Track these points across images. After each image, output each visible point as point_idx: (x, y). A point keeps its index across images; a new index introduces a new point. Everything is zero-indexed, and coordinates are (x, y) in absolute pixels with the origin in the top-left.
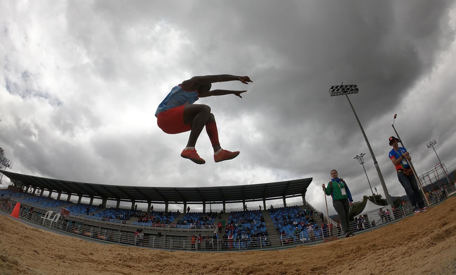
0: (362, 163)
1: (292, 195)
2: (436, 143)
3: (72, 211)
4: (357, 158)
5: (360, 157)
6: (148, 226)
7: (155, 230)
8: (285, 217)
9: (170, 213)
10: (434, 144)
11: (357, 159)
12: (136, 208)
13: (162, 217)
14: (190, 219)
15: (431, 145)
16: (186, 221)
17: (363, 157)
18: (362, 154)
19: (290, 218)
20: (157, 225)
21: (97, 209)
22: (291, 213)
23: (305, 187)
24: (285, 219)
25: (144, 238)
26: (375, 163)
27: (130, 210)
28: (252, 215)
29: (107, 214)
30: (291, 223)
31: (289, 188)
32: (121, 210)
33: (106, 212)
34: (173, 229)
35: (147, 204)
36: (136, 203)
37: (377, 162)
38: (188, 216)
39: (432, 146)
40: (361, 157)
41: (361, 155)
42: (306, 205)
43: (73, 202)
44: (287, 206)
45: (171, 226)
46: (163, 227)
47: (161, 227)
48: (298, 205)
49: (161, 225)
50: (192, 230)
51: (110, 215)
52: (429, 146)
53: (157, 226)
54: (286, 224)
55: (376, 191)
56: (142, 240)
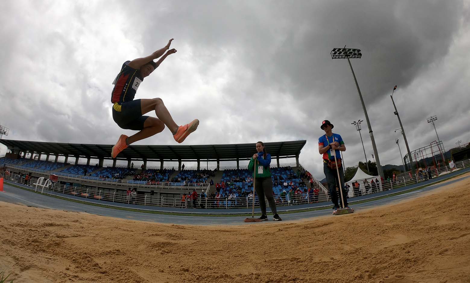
0: (359, 130)
1: (286, 156)
2: (437, 119)
3: (69, 172)
5: (357, 123)
6: (142, 184)
7: (149, 188)
8: (277, 178)
9: (165, 170)
10: (435, 120)
11: (355, 125)
12: (132, 166)
14: (184, 177)
15: (432, 120)
16: (180, 179)
17: (361, 123)
18: (359, 120)
19: (281, 178)
20: (151, 183)
21: (94, 169)
22: (283, 174)
23: (299, 149)
24: (277, 179)
25: (137, 197)
26: (370, 132)
27: (126, 168)
28: (245, 174)
29: (104, 174)
30: (281, 184)
31: (282, 149)
32: (117, 169)
33: (103, 171)
34: (166, 187)
36: (132, 162)
37: (372, 132)
38: (182, 173)
39: (433, 121)
41: (359, 121)
42: (299, 167)
43: (71, 164)
44: (280, 167)
45: (165, 183)
46: (157, 185)
47: (155, 185)
48: (291, 166)
49: (156, 183)
50: (185, 187)
51: (107, 174)
52: (429, 121)
53: (151, 184)
54: (276, 185)
55: (373, 158)
56: (134, 198)
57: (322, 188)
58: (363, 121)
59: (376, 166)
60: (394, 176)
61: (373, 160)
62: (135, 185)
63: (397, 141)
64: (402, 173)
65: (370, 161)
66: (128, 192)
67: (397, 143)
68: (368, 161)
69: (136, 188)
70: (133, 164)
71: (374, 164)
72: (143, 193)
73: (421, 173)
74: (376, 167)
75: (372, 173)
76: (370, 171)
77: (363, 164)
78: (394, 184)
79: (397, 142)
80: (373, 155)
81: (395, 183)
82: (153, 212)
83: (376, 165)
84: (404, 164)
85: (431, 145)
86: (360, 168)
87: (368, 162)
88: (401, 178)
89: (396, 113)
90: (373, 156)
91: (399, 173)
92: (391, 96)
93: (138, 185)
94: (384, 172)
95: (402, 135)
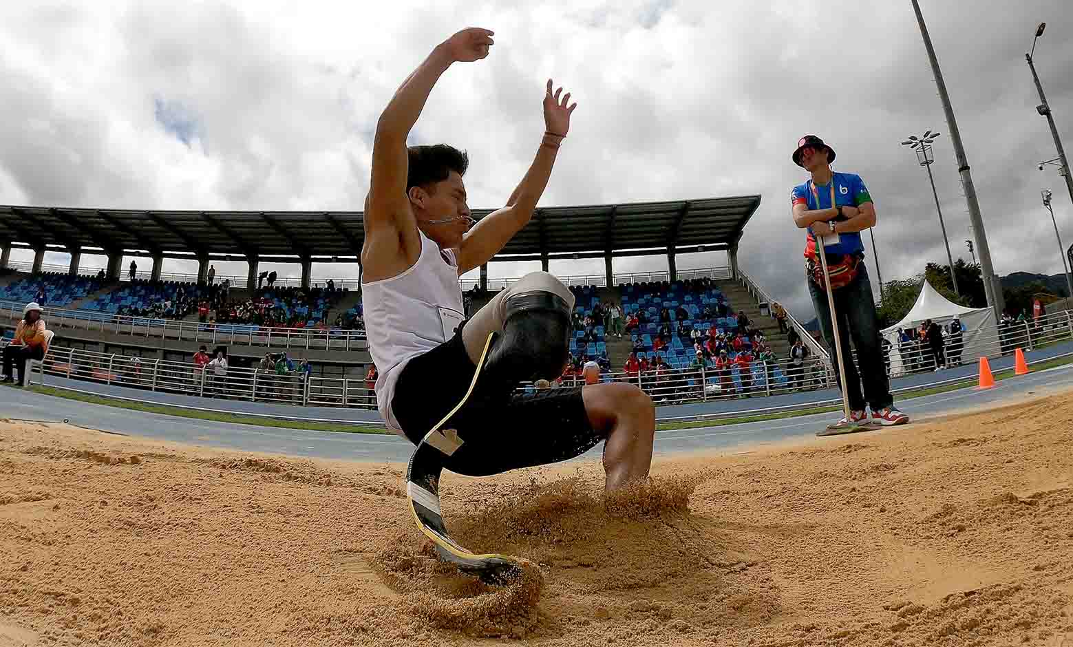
0: (927, 163)
1: (698, 246)
3: (15, 297)
4: (911, 145)
5: (921, 141)
6: (244, 335)
7: (265, 345)
8: (668, 314)
9: (317, 291)
11: (912, 147)
12: (211, 279)
13: (289, 304)
17: (932, 142)
18: (928, 133)
19: (682, 315)
20: (272, 330)
21: (91, 286)
22: (688, 303)
23: (736, 223)
24: (667, 318)
25: (229, 374)
26: (960, 170)
27: (193, 284)
29: (123, 302)
30: (684, 334)
31: (684, 224)
32: (165, 287)
33: (121, 294)
34: (320, 342)
37: (969, 168)
40: (924, 143)
41: (925, 136)
42: (737, 283)
43: (19, 270)
44: (678, 278)
45: (315, 332)
46: (291, 336)
47: (286, 336)
48: (713, 278)
49: (287, 331)
51: (133, 304)
53: (272, 335)
55: (971, 250)
56: (222, 380)
58: (939, 134)
59: (981, 277)
60: (1037, 307)
61: (973, 260)
62: (222, 337)
63: (1045, 199)
64: (1063, 300)
65: (960, 260)
66: (197, 360)
67: (1046, 205)
68: (955, 260)
69: (225, 347)
70: (213, 271)
71: (974, 272)
72: (249, 362)
74: (981, 279)
75: (968, 300)
76: (961, 293)
77: (940, 271)
78: (1036, 334)
79: (1047, 201)
80: (970, 242)
81: (1042, 329)
82: (277, 423)
83: (980, 273)
84: (1070, 271)
86: (932, 284)
87: (954, 264)
88: (1060, 315)
89: (1044, 111)
90: (971, 246)
91: (1053, 300)
92: (1027, 55)
93: (232, 338)
94: (1005, 297)
95: (1064, 178)
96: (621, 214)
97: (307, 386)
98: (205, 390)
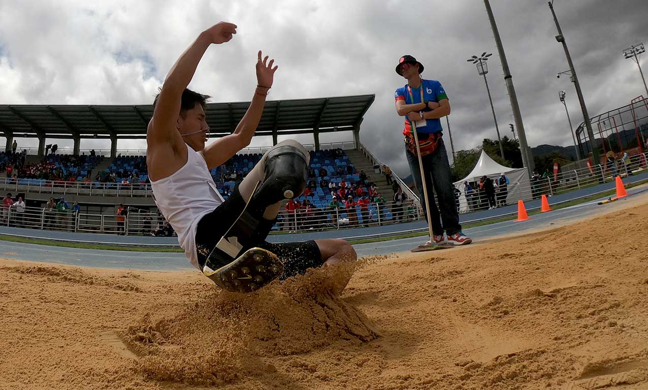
0: (484, 73)
1: (333, 128)
2: (644, 51)
4: (474, 62)
5: (480, 59)
6: (36, 186)
7: (50, 193)
8: (314, 172)
9: (84, 157)
10: (640, 53)
11: (474, 63)
12: (14, 149)
13: (66, 166)
14: (122, 171)
15: (633, 54)
16: (114, 174)
17: (487, 59)
18: (484, 54)
19: (323, 173)
20: (55, 183)
22: (327, 165)
23: (359, 113)
24: (314, 175)
25: (26, 212)
26: (505, 78)
27: (3, 152)
28: (248, 165)
30: (324, 185)
31: (324, 114)
34: (86, 191)
35: (37, 140)
36: (14, 138)
37: (511, 77)
38: (119, 162)
39: (635, 56)
40: (482, 61)
41: (482, 56)
42: (359, 151)
44: (321, 149)
45: (82, 184)
46: (67, 187)
47: (63, 186)
48: (343, 148)
49: (64, 183)
50: (125, 192)
52: (628, 55)
53: (54, 186)
54: (312, 187)
55: (513, 130)
56: (22, 215)
57: (407, 193)
58: (491, 54)
59: (519, 148)
60: (556, 168)
61: (514, 137)
62: (21, 187)
63: (561, 97)
64: (573, 163)
65: (505, 137)
66: (5, 202)
67: (562, 101)
68: (502, 137)
69: (24, 194)
70: (15, 144)
71: (514, 145)
72: (39, 204)
73: (611, 163)
74: (519, 150)
75: (511, 163)
76: (506, 159)
77: (492, 144)
78: (555, 185)
79: (563, 98)
80: (512, 125)
81: (559, 182)
82: (58, 243)
83: (518, 145)
84: (577, 144)
85: (632, 104)
86: (487, 152)
87: (501, 140)
88: (571, 172)
89: (561, 39)
90: (513, 128)
91: (566, 163)
92: (549, 3)
93: (29, 188)
94: (535, 161)
95: (573, 83)
96: (282, 107)
97: (77, 219)
98: (10, 222)
